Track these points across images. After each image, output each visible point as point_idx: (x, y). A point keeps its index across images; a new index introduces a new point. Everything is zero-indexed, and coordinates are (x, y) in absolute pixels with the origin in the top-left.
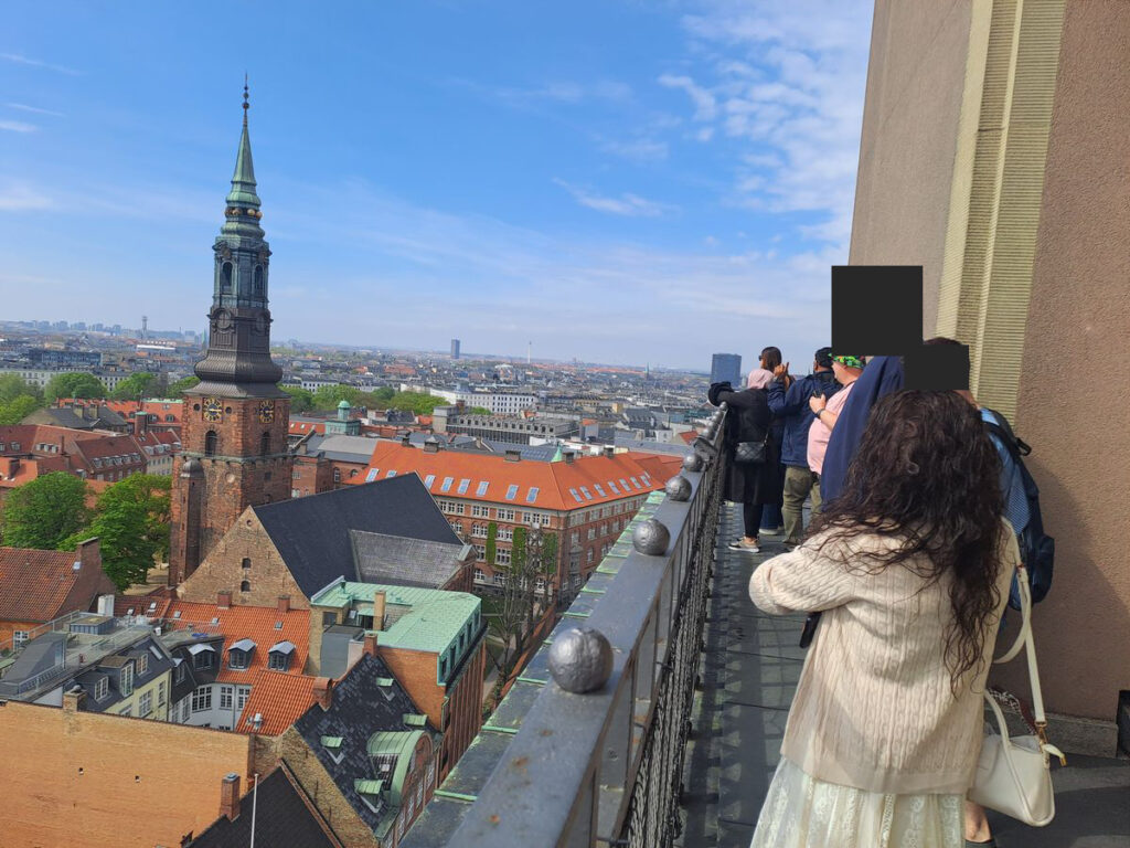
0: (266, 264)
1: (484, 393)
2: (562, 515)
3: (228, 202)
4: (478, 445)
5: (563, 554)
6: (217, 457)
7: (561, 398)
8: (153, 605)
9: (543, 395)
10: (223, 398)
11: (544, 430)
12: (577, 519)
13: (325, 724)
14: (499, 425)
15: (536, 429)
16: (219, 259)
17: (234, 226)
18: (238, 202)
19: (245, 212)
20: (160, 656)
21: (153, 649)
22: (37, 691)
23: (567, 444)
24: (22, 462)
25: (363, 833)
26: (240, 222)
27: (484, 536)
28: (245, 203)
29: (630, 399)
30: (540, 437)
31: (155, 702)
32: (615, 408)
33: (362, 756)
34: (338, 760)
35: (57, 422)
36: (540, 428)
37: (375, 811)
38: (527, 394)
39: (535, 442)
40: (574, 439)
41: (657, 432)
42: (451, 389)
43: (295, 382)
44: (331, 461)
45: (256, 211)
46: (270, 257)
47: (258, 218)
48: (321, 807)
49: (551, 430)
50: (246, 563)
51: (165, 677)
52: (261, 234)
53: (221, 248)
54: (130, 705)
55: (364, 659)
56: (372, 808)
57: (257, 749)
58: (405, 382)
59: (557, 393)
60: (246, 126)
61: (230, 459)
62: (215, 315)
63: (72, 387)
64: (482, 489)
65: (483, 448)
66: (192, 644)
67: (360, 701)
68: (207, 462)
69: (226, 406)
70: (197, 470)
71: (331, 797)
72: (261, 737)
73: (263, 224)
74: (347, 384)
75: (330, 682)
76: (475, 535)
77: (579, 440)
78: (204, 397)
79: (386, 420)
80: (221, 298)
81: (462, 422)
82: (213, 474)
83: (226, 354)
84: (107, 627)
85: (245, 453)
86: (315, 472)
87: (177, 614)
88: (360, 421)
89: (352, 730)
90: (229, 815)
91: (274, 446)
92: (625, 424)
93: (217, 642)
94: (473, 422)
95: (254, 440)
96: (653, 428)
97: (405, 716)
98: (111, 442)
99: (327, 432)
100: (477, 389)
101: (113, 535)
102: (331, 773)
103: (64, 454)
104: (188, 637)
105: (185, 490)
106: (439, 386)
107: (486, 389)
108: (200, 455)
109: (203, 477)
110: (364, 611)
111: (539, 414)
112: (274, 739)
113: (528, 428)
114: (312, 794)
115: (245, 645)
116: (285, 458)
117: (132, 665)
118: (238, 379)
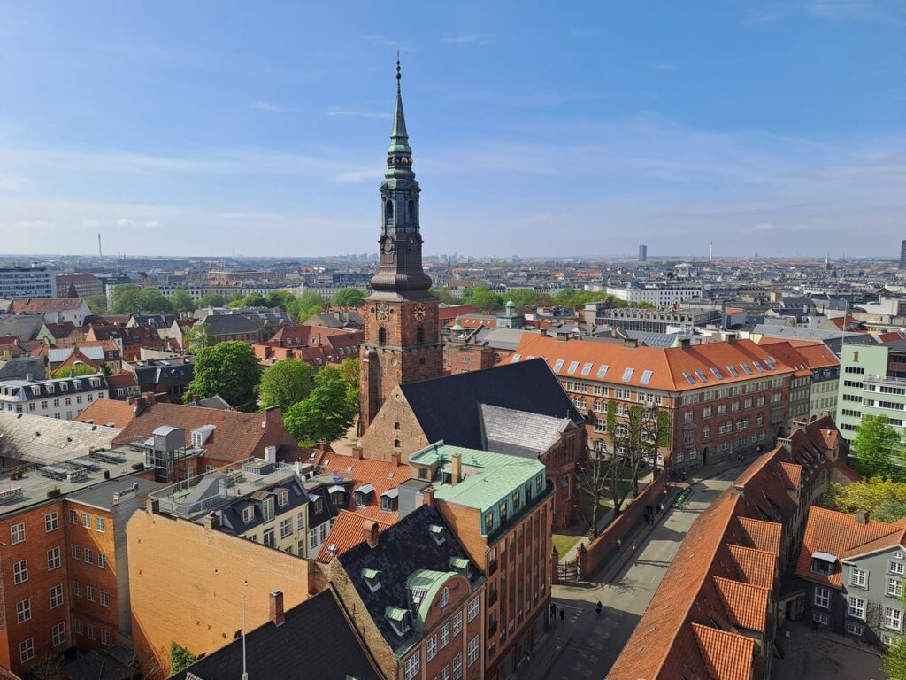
0: (417, 198)
1: (651, 289)
2: (673, 396)
3: (389, 154)
4: (614, 334)
5: (675, 430)
6: (386, 347)
7: (725, 290)
8: (313, 455)
9: (707, 289)
10: (388, 303)
11: (683, 319)
12: (689, 399)
13: (369, 558)
14: (642, 317)
15: (676, 318)
16: (384, 199)
17: (392, 172)
18: (395, 152)
19: (401, 160)
20: (299, 493)
21: (295, 487)
22: (202, 512)
23: (702, 331)
24: (273, 349)
25: (386, 651)
26: (396, 168)
27: (605, 412)
28: (399, 152)
29: (797, 288)
30: (676, 325)
31: (295, 526)
32: (773, 297)
33: (400, 589)
34: (373, 589)
35: (323, 323)
36: (679, 318)
37: (400, 634)
38: (692, 289)
39: (670, 330)
40: (709, 327)
41: (810, 318)
42: (623, 286)
43: (501, 288)
44: (493, 349)
45: (408, 158)
46: (420, 193)
47: (410, 163)
48: (358, 625)
49: (690, 320)
50: (397, 426)
51: (303, 508)
52: (413, 176)
53: (385, 189)
54: (273, 528)
55: (421, 509)
56: (397, 631)
57: (314, 572)
58: (587, 284)
59: (723, 286)
60: (399, 92)
61: (394, 348)
62: (383, 240)
63: (347, 298)
64: (602, 373)
65: (618, 337)
66: (331, 485)
67: (409, 542)
68: (380, 351)
69: (391, 308)
70: (373, 357)
71: (363, 618)
72: (318, 563)
73: (414, 168)
74: (540, 288)
75: (376, 526)
76: (598, 411)
77: (713, 327)
78: (377, 302)
79: (552, 315)
80: (386, 228)
81: (610, 315)
82: (384, 359)
83: (391, 269)
84: (266, 470)
85: (404, 343)
86: (480, 357)
87: (326, 462)
88: (523, 317)
89: (395, 566)
90: (275, 621)
91: (427, 338)
92: (776, 311)
93: (349, 485)
94: (619, 315)
95: (412, 335)
96: (806, 314)
97: (452, 558)
98: (351, 336)
99: (498, 325)
100: (647, 287)
101: (324, 403)
102: (364, 599)
103: (320, 345)
104: (330, 479)
105: (367, 371)
106: (614, 285)
107: (654, 286)
108: (376, 345)
109: (378, 361)
110: (447, 469)
111: (683, 306)
112: (326, 566)
113: (669, 318)
114: (351, 613)
115: (366, 489)
116: (436, 347)
117: (272, 498)
118: (398, 287)
